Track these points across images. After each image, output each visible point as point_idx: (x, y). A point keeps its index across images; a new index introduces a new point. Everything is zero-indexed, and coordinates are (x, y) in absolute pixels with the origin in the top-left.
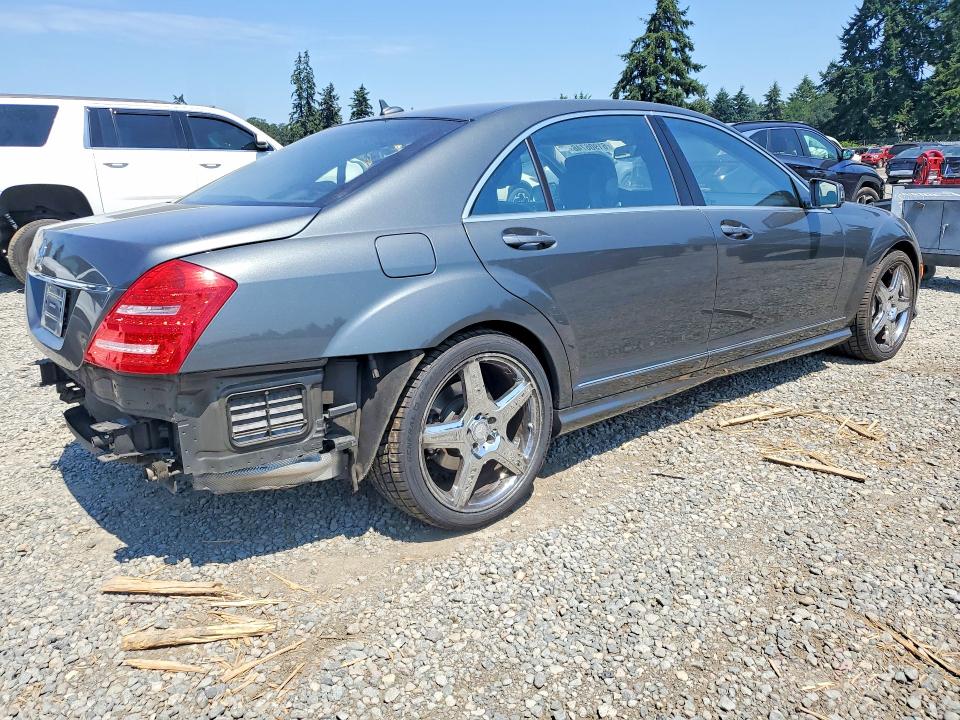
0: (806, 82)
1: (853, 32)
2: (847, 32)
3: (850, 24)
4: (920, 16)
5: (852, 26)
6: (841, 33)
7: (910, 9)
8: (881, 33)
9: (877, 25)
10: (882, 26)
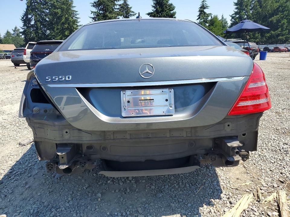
0: (8, 32)
1: (24, 18)
2: (23, 18)
3: (23, 16)
4: (43, 17)
5: (24, 16)
6: (21, 18)
7: (40, 14)
8: (33, 20)
9: (31, 17)
10: (33, 18)
